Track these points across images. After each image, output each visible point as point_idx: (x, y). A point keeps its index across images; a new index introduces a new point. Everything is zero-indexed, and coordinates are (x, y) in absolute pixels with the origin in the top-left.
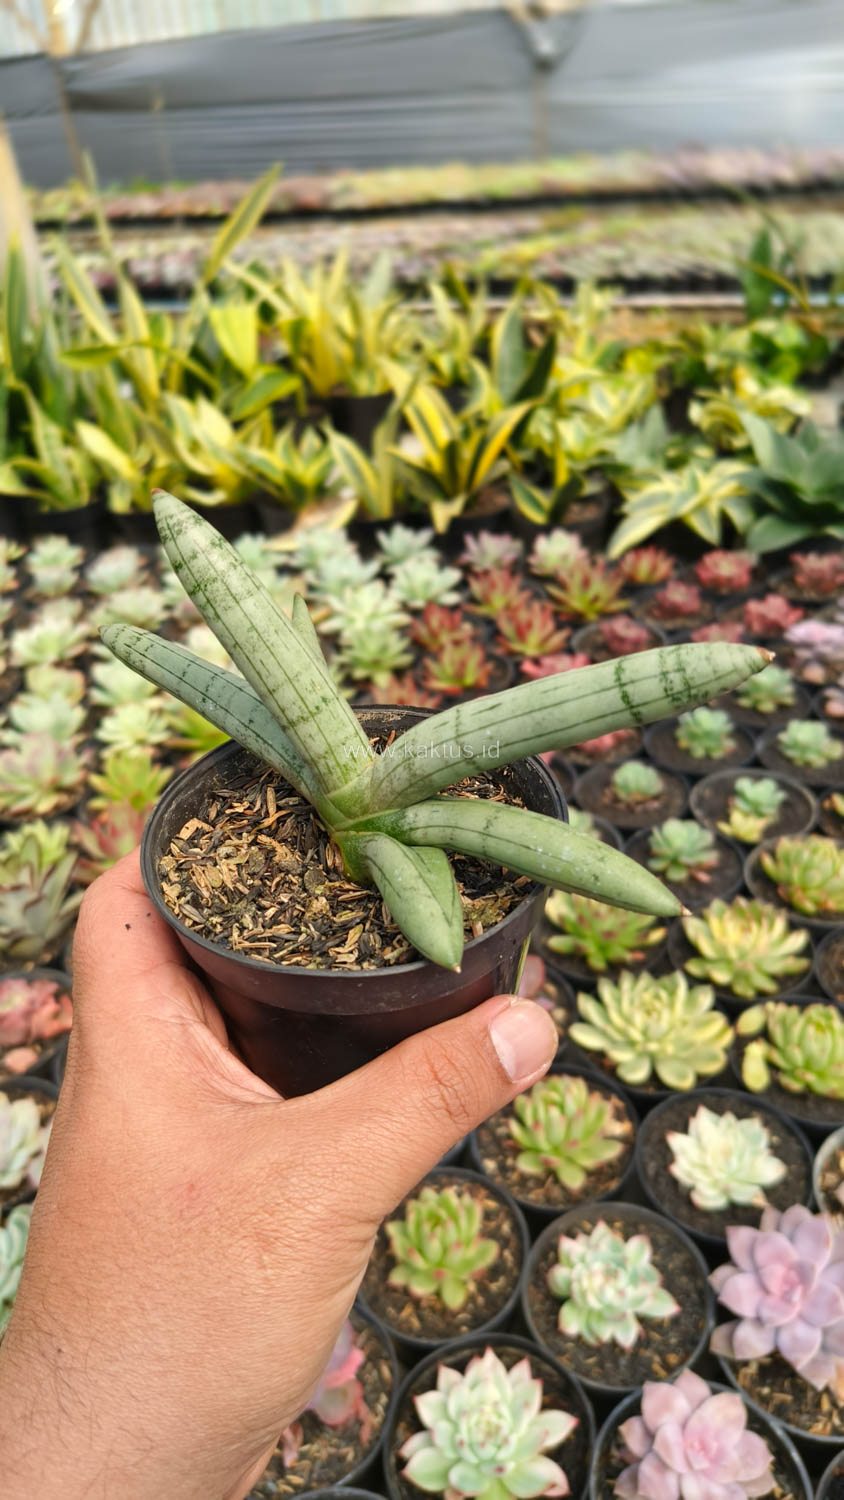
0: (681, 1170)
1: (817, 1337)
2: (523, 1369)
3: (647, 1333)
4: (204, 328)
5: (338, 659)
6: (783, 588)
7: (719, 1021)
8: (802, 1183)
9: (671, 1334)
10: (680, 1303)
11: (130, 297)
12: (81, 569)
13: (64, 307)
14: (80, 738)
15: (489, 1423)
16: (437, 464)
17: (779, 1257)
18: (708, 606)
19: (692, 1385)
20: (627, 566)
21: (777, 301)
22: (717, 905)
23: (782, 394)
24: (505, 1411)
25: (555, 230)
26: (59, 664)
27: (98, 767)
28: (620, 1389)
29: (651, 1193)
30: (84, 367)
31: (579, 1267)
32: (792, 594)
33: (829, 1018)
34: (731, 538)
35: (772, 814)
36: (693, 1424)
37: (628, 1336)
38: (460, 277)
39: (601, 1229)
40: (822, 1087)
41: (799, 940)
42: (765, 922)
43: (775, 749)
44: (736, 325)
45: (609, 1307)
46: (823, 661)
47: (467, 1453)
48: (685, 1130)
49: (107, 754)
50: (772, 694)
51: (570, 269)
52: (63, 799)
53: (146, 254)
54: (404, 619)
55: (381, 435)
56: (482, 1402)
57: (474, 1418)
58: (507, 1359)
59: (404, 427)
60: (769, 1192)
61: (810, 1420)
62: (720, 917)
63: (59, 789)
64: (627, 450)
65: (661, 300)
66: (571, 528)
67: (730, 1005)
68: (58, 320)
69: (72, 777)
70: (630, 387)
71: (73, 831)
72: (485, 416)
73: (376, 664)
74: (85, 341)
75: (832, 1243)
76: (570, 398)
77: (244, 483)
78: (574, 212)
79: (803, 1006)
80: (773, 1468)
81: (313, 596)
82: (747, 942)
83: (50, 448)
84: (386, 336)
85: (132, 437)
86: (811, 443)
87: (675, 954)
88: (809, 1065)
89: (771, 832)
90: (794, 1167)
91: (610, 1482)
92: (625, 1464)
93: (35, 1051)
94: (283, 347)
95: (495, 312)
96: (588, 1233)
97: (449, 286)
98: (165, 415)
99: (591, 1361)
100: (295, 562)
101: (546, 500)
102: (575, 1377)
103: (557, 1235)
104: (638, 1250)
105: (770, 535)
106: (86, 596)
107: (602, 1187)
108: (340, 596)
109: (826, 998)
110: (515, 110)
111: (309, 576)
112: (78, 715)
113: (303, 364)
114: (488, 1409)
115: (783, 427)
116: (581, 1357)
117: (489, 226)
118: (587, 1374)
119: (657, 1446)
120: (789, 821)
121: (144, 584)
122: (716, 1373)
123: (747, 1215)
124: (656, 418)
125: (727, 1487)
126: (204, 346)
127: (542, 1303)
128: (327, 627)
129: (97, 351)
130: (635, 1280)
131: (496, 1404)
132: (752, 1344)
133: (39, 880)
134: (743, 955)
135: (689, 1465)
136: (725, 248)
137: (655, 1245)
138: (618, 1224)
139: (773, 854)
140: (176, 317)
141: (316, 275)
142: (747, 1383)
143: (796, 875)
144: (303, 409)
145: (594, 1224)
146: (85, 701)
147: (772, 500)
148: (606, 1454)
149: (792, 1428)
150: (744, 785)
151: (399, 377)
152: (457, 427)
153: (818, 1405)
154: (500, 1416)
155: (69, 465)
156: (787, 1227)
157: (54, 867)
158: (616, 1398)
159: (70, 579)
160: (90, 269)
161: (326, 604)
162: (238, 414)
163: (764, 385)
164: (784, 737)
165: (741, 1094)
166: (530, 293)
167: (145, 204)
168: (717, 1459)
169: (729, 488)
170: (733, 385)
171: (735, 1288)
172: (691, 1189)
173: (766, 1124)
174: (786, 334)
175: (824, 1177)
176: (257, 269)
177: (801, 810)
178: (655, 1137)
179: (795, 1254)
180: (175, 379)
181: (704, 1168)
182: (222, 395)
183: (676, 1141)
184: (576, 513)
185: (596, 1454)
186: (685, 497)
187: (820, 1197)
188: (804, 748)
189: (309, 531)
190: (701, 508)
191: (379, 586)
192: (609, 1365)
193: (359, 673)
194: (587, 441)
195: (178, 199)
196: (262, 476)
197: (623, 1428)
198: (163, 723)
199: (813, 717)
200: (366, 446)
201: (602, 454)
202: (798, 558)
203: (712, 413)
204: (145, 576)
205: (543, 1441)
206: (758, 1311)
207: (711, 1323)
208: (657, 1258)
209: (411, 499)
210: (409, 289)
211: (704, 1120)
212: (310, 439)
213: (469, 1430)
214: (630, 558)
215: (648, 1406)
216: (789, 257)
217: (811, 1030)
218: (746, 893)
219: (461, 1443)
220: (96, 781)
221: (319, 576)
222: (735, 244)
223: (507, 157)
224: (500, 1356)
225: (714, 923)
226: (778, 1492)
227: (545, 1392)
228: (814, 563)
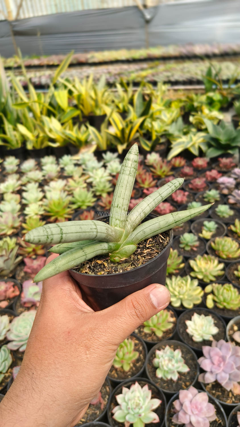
0: (189, 331)
1: (227, 376)
2: (146, 387)
3: (181, 377)
4: (53, 97)
5: (91, 190)
6: (216, 168)
7: (200, 289)
8: (223, 334)
9: (187, 377)
10: (190, 368)
11: (32, 88)
12: (19, 165)
13: (13, 92)
14: (19, 213)
15: (137, 403)
16: (119, 134)
17: (217, 354)
18: (195, 173)
19: (193, 390)
20: (173, 162)
21: (214, 87)
22: (199, 257)
23: (215, 113)
24: (141, 399)
25: (152, 68)
26: (13, 192)
27: (24, 221)
28: (173, 392)
29: (181, 338)
30: (19, 108)
31: (161, 358)
32: (219, 169)
33: (230, 287)
34: (202, 154)
35: (214, 231)
36: (194, 401)
37: (175, 377)
38: (125, 81)
39: (167, 348)
40: (228, 307)
41: (222, 266)
42: (212, 261)
43: (215, 213)
44: (202, 94)
45: (170, 369)
46: (227, 188)
47: (131, 411)
48: (190, 319)
49: (27, 218)
50: (213, 197)
51: (156, 79)
52: (15, 230)
53: (36, 76)
54: (110, 178)
55: (103, 127)
56: (135, 397)
57: (133, 401)
58: (141, 385)
59: (109, 124)
60: (214, 336)
61: (226, 399)
62: (200, 260)
63: (13, 228)
64: (172, 130)
65: (181, 87)
66: (157, 152)
67: (203, 284)
68: (11, 95)
69: (17, 224)
70: (173, 112)
71: (17, 240)
72: (132, 121)
73: (102, 191)
74: (19, 101)
75: (231, 350)
76: (156, 115)
77: (65, 140)
78: (157, 62)
79: (223, 284)
80: (216, 413)
81: (84, 172)
82: (207, 267)
83: (9, 132)
84: (104, 99)
85: (33, 128)
86: (223, 127)
87: (187, 270)
88: (225, 300)
89: (214, 236)
90: (221, 329)
91: (171, 418)
92: (175, 413)
93: (8, 302)
94: (75, 102)
95: (135, 91)
96: (164, 349)
97: (122, 84)
98: (42, 122)
99: (165, 385)
100: (79, 163)
101: (150, 144)
102: (161, 389)
103: (155, 350)
104: (178, 354)
105: (212, 153)
106: (20, 173)
107: (167, 336)
108: (92, 172)
109: (229, 282)
110: (140, 34)
111: (83, 167)
112: (19, 207)
113: (81, 107)
114: (136, 398)
115: (215, 123)
116: (162, 383)
117: (133, 67)
118: (164, 388)
119: (183, 408)
120: (219, 233)
121: (37, 169)
122: (200, 387)
123: (208, 343)
124: (180, 120)
125: (203, 418)
126: (53, 102)
127: (151, 369)
128: (88, 181)
129: (23, 104)
130: (177, 362)
131: (139, 397)
132: (210, 379)
133: (8, 254)
134: (206, 270)
135: (193, 413)
136: (199, 73)
137: (182, 352)
138: (172, 346)
139: (214, 242)
140: (45, 93)
141: (84, 82)
142: (209, 390)
143: (221, 248)
144: (81, 119)
145: (165, 346)
146: (20, 203)
147: (213, 143)
148: (169, 410)
149: (221, 402)
150: (206, 223)
151: (108, 110)
152: (124, 124)
153: (228, 395)
154: (140, 400)
155: (15, 136)
156: (219, 346)
157: (12, 250)
158: (172, 395)
159: (16, 168)
160: (20, 81)
161: (88, 174)
162: (63, 121)
163: (210, 111)
164: (217, 209)
165: (206, 309)
166: (144, 86)
167: (36, 62)
168: (200, 411)
169: (201, 140)
170: (202, 111)
171: (205, 363)
172: (192, 336)
173: (213, 317)
174: (216, 96)
175: (229, 332)
176: (67, 80)
177: (222, 230)
178: (182, 322)
179: (221, 354)
180: (45, 112)
181: (196, 330)
182: (58, 116)
183: (188, 323)
184: (158, 147)
185: (167, 411)
186: (188, 143)
187: (228, 337)
188: (223, 212)
189: (83, 154)
190: (193, 146)
191: (103, 169)
192: (170, 386)
193: (98, 194)
194: (161, 127)
195: (45, 60)
196: (69, 138)
197: (174, 403)
198: (43, 208)
199: (225, 204)
200: (99, 130)
201: (165, 131)
202: (220, 159)
203: (196, 119)
204: (37, 167)
205: (152, 407)
206: (211, 369)
207: (198, 373)
208: (183, 355)
209: (112, 144)
210: (110, 85)
211: (196, 317)
212: (83, 128)
213: (131, 405)
214: (173, 160)
215: (181, 396)
216: (217, 75)
217: (225, 291)
218: (207, 253)
219: (129, 408)
220: (24, 225)
221: (86, 166)
222: (202, 71)
223: (138, 47)
224: (140, 384)
225: (198, 262)
226: (218, 420)
227: (152, 394)
228: (225, 161)
